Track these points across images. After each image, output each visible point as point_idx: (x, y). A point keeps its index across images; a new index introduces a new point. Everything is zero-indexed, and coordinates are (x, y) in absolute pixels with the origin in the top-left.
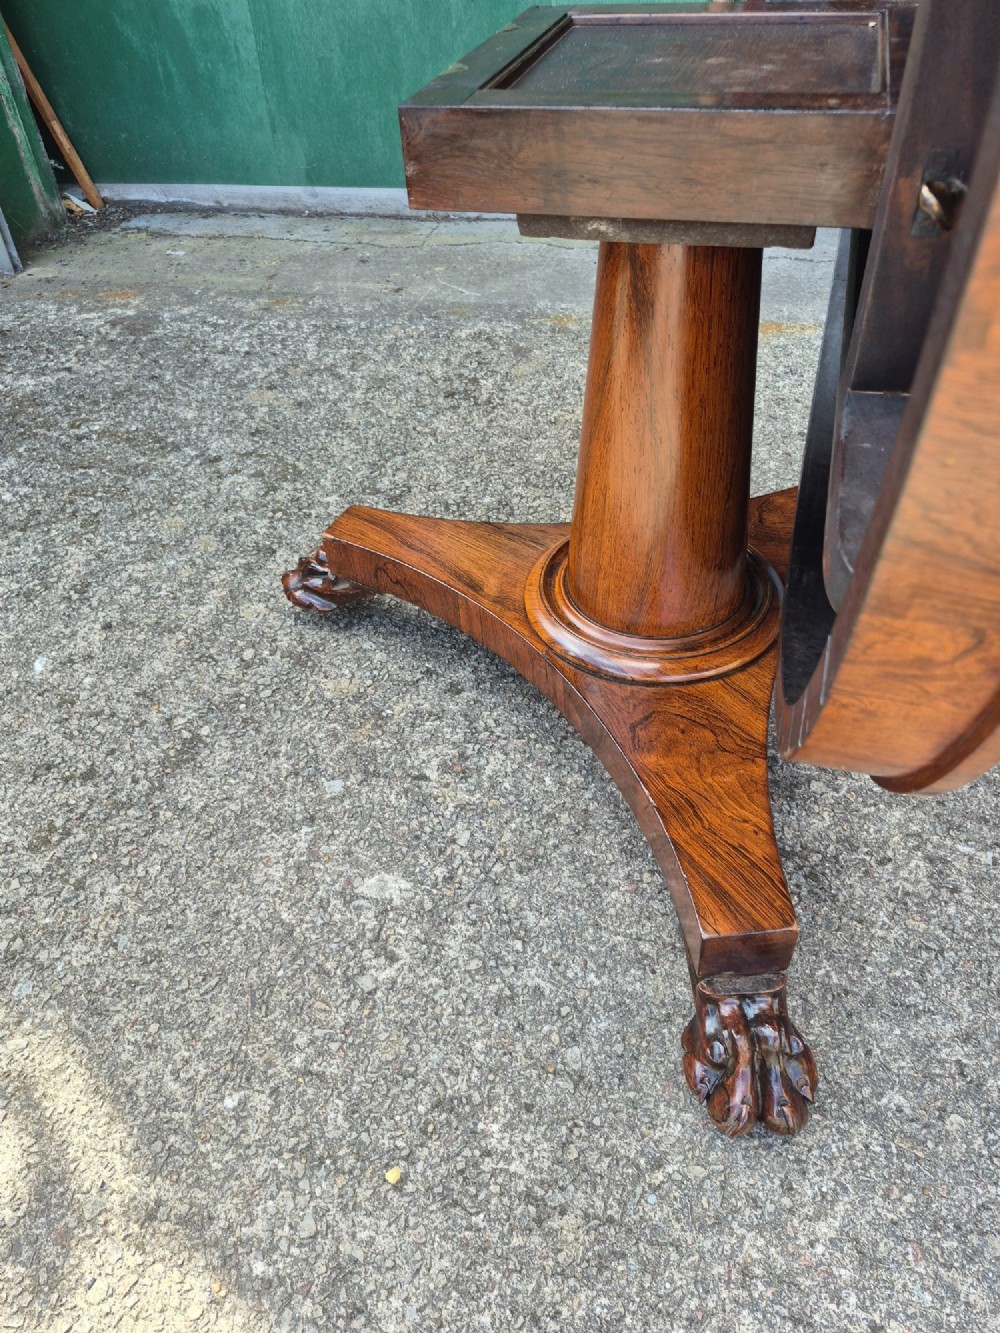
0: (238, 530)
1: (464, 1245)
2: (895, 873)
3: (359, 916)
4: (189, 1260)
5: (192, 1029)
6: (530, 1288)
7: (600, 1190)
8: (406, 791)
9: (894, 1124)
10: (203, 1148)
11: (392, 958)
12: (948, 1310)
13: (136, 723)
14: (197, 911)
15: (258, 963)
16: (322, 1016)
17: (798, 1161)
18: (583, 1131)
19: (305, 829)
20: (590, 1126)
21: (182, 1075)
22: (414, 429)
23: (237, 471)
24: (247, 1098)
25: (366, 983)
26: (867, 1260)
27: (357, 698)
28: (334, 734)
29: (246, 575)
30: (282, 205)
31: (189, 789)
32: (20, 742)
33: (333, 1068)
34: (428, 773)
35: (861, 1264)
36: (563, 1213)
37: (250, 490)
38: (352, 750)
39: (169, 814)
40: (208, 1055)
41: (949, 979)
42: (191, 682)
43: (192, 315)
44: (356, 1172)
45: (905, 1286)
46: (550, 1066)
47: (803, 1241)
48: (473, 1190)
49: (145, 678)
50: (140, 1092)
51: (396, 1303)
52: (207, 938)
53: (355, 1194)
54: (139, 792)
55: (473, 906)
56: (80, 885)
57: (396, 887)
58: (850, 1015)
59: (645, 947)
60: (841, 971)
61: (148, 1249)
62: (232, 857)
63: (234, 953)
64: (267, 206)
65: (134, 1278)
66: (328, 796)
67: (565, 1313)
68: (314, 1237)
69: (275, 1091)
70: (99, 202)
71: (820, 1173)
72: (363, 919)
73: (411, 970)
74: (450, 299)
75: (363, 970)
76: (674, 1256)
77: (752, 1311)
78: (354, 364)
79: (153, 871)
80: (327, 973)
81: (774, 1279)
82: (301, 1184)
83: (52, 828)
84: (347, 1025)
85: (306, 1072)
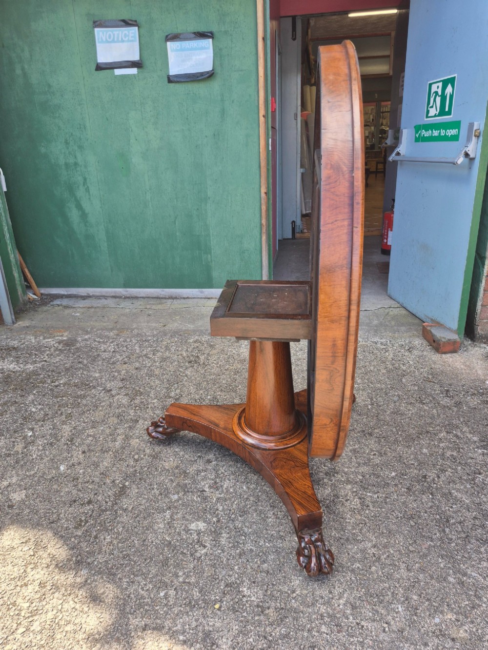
0: (124, 414)
1: (242, 621)
2: (351, 503)
3: (191, 536)
4: (159, 639)
5: (145, 576)
6: (263, 630)
7: (278, 601)
8: (199, 496)
9: (357, 571)
10: (157, 608)
11: (205, 547)
12: (376, 616)
13: (102, 483)
14: (138, 540)
15: (162, 553)
16: (186, 566)
17: (333, 585)
18: (271, 586)
19: (168, 511)
20: (273, 584)
21: (145, 589)
22: (180, 374)
23: (119, 394)
24: (167, 592)
25: (198, 555)
26: (354, 607)
27: (177, 467)
28: (172, 480)
29: (129, 430)
30: (114, 294)
31: (125, 503)
32: (62, 494)
33: (193, 580)
34: (205, 489)
35: (352, 609)
36: (269, 608)
37: (125, 401)
38: (178, 485)
39: (121, 512)
40: (152, 582)
41: (369, 531)
42: (118, 468)
43: (89, 338)
44: (206, 607)
45: (364, 612)
46: (259, 570)
47: (336, 605)
48: (241, 607)
49: (102, 468)
50: (132, 596)
51: (224, 640)
52: (143, 548)
53: (206, 613)
54: (109, 506)
55: (227, 528)
56: (96, 537)
57: (201, 525)
58: (342, 545)
59: (282, 534)
60: (339, 533)
61: (145, 639)
62: (146, 523)
63: (153, 551)
64: (108, 295)
65: (143, 647)
66: (173, 500)
67: (273, 634)
68: (196, 627)
69: (175, 589)
70: (39, 295)
71: (339, 587)
72: (193, 536)
73: (211, 549)
74: (184, 328)
75: (196, 551)
76: (302, 615)
77: (325, 625)
78: (154, 353)
79: (120, 530)
80: (185, 554)
81: (329, 616)
82: (189, 613)
83: (81, 521)
84: (194, 567)
85: (184, 582)
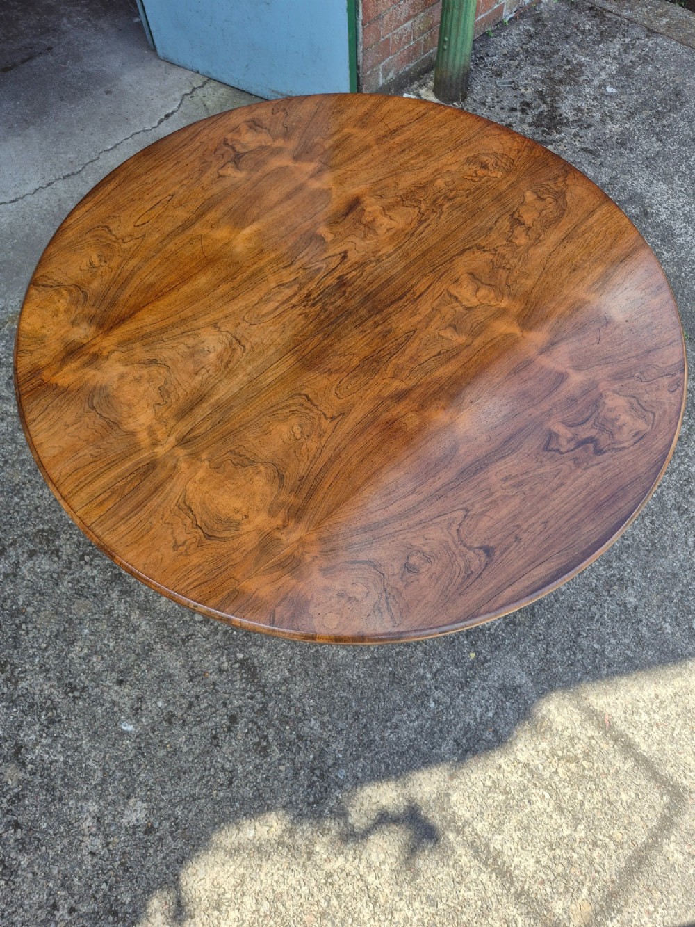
1: (511, 649)
10: (444, 720)
15: (382, 675)
16: (416, 661)
21: (413, 719)
24: (434, 698)
33: (438, 665)
40: (410, 707)
50: (412, 736)
68: (489, 693)
69: (436, 688)
82: (471, 691)
84: (425, 653)
85: (435, 674)
